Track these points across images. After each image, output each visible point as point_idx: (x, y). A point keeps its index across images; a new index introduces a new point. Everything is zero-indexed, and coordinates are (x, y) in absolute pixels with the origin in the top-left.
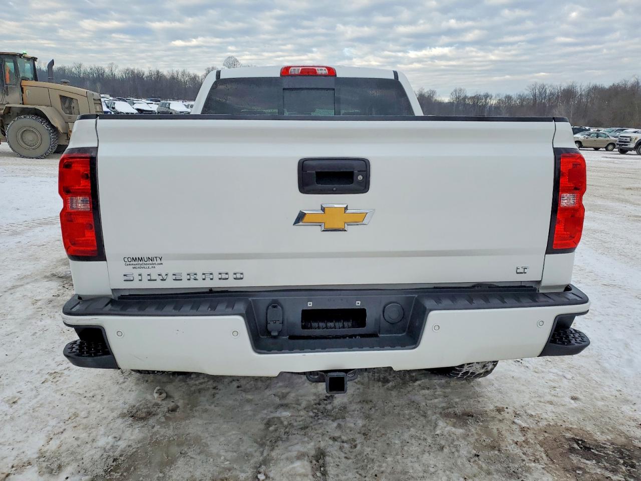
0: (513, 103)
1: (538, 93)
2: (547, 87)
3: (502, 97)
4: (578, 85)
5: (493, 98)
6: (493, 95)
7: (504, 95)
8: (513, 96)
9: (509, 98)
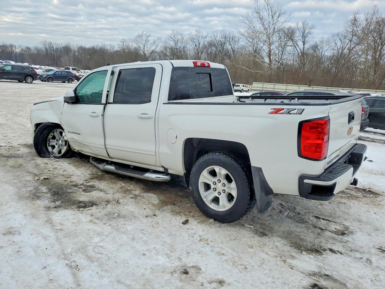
0: (32, 52)
1: (48, 47)
2: (53, 44)
3: (24, 47)
4: (72, 45)
5: (17, 47)
6: (16, 45)
7: (25, 47)
8: (31, 48)
9: (29, 49)
